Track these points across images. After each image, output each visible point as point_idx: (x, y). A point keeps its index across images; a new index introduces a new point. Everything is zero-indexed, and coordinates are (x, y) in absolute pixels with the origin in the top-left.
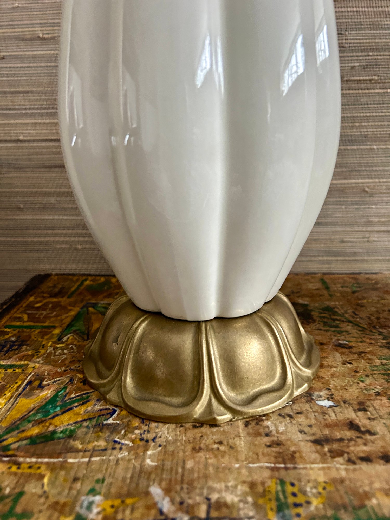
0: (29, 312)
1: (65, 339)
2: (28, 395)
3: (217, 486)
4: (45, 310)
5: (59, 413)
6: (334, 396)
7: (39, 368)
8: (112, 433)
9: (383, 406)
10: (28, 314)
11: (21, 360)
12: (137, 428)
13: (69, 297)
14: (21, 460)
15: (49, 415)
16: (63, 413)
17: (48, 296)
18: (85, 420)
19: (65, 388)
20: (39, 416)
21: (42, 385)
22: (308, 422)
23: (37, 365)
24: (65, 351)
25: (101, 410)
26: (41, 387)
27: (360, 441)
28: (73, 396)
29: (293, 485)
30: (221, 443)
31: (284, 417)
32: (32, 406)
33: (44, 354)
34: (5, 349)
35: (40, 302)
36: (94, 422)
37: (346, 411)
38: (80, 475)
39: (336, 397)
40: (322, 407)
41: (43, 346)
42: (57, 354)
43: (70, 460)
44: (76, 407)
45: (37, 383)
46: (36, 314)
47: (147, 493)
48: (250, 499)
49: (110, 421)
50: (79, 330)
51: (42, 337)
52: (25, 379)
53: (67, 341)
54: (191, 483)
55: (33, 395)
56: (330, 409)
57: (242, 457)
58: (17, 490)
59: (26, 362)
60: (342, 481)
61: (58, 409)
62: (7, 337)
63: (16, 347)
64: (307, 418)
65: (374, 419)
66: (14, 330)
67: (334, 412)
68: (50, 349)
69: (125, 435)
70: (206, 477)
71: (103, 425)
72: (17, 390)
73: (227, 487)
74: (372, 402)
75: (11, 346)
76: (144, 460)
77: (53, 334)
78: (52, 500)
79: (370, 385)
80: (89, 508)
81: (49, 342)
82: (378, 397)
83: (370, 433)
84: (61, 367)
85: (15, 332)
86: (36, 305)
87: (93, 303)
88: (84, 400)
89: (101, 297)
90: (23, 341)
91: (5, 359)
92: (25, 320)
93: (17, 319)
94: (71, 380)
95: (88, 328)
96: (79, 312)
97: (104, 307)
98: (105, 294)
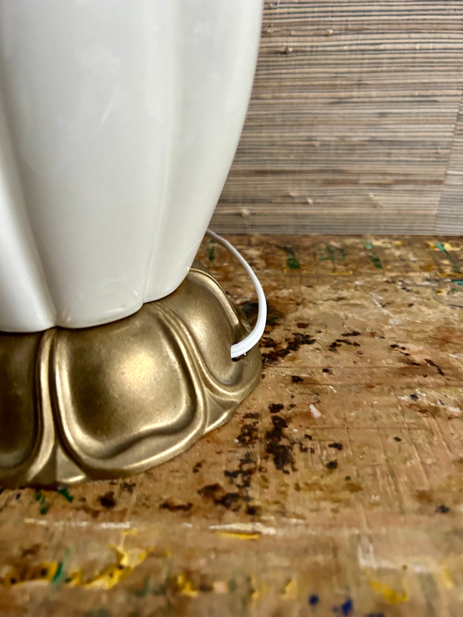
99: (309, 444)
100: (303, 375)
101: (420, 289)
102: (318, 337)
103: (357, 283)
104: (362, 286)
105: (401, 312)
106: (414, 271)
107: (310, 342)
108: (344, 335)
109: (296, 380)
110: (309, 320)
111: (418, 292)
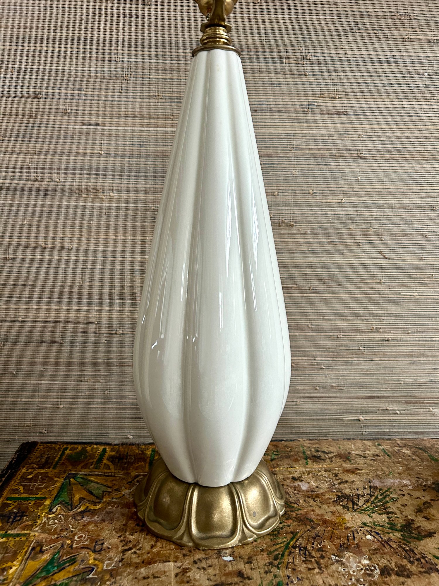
0: (24, 484)
1: (54, 510)
2: (34, 559)
4: (36, 481)
5: (56, 571)
6: (234, 553)
7: (39, 536)
9: (263, 559)
10: (23, 485)
11: (24, 530)
12: (108, 580)
13: (54, 468)
15: (50, 573)
16: (60, 571)
17: (37, 467)
18: (74, 576)
19: (59, 552)
20: (44, 574)
21: (43, 550)
22: (214, 573)
23: (37, 534)
24: (56, 521)
25: (84, 568)
26: (42, 552)
28: (64, 558)
31: (200, 569)
32: (38, 567)
33: (41, 524)
34: (11, 520)
35: (31, 473)
36: (80, 577)
37: (239, 564)
39: (236, 554)
40: (225, 561)
41: (39, 517)
42: (50, 523)
44: (68, 566)
45: (38, 549)
46: (30, 485)
49: (91, 576)
50: (64, 501)
51: (37, 509)
52: (30, 546)
53: (56, 512)
55: (37, 558)
56: (230, 563)
59: (28, 532)
61: (56, 568)
62: (10, 508)
63: (19, 518)
64: (214, 569)
65: (254, 569)
66: (15, 502)
67: (232, 565)
68: (45, 519)
71: (87, 579)
72: (25, 555)
74: (257, 556)
75: (15, 517)
77: (45, 506)
79: (260, 544)
81: (43, 513)
82: (262, 553)
83: (249, 578)
84: (54, 535)
85: (16, 504)
86: (29, 477)
87: (73, 474)
88: (72, 561)
89: (80, 466)
90: (23, 512)
91: (12, 529)
92: (22, 492)
93: (16, 491)
94: (62, 546)
95: (71, 499)
96: (63, 483)
97: (83, 478)
98: (83, 464)
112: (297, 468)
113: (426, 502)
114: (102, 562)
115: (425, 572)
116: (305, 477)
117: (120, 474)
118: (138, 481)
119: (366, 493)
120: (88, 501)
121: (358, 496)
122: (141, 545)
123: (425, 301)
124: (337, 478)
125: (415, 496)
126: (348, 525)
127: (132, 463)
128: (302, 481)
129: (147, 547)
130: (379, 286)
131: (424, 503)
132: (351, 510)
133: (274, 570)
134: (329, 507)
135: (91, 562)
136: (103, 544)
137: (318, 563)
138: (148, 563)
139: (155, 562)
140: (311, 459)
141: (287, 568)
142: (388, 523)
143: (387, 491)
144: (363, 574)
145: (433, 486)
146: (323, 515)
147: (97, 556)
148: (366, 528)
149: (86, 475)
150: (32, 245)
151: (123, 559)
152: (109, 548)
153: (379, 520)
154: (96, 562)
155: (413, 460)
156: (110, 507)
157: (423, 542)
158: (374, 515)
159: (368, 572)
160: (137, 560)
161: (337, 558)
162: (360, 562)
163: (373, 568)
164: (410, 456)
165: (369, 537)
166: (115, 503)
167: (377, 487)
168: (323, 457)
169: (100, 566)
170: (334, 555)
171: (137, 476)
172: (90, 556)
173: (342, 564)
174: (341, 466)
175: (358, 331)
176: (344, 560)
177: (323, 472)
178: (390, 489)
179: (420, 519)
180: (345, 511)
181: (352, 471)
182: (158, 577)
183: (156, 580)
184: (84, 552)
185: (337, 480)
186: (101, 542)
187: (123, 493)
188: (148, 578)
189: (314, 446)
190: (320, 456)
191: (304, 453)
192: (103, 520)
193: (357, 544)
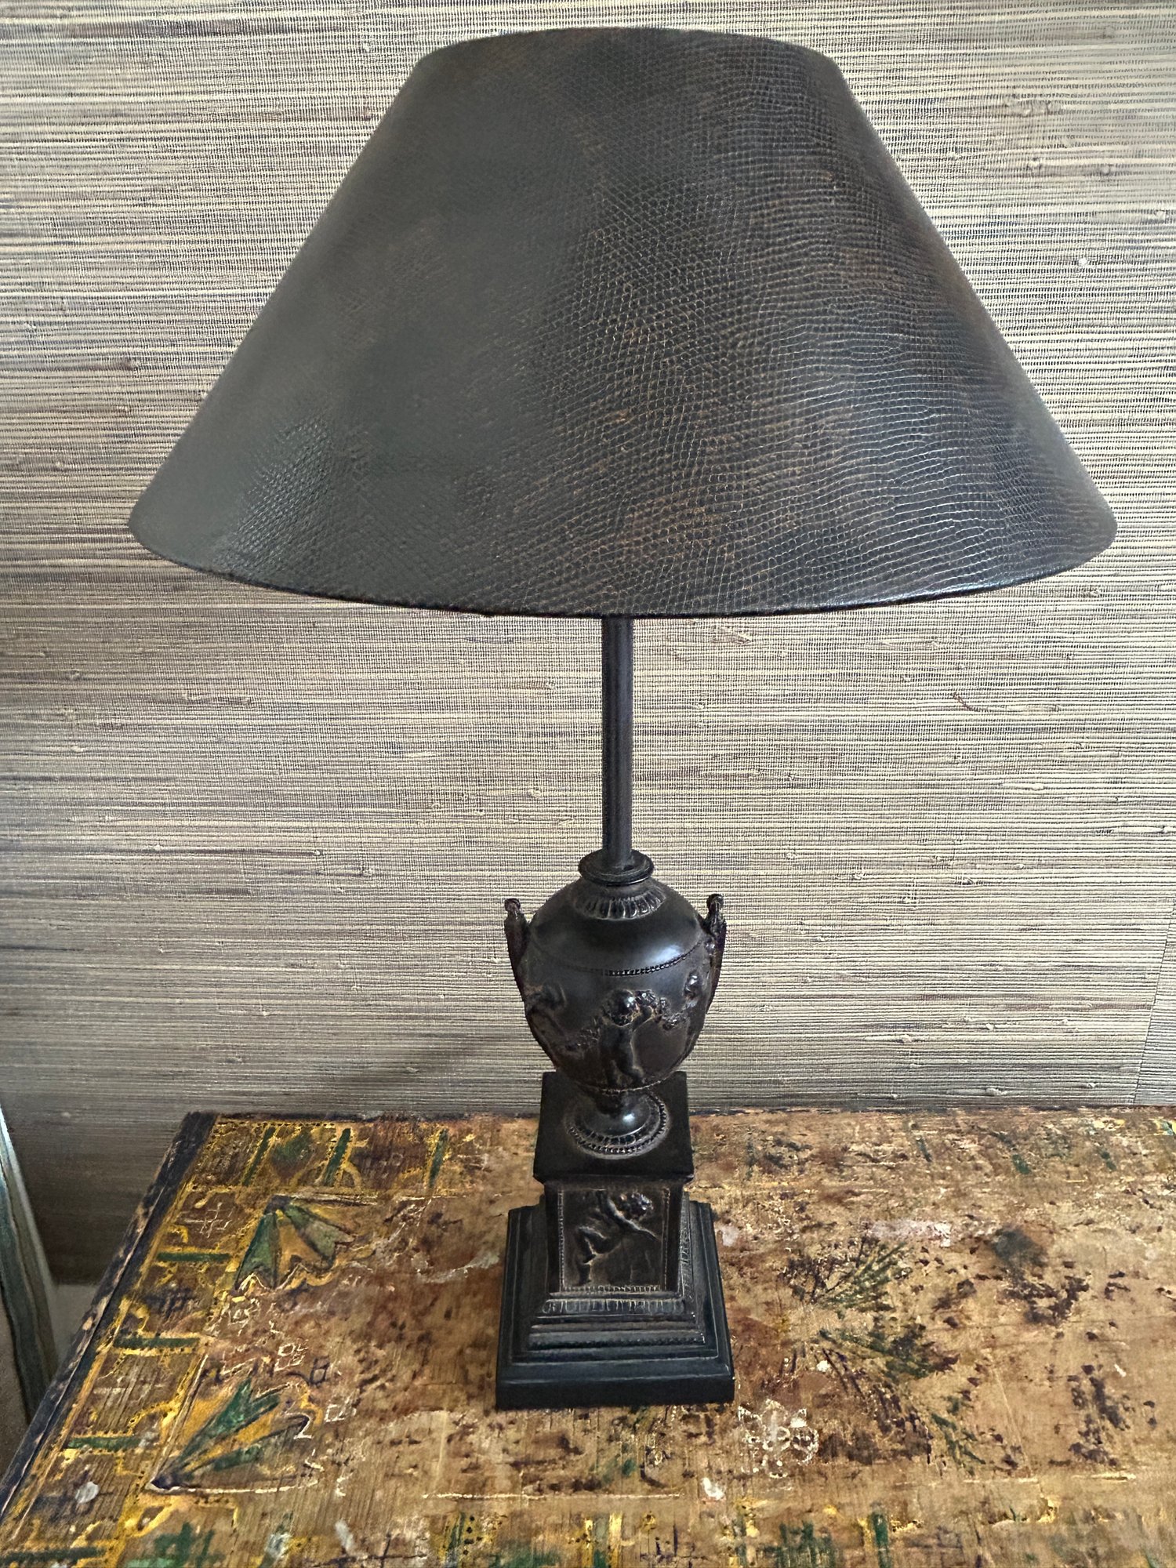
0: (189, 1221)
1: (243, 1286)
2: (204, 1395)
3: (400, 1521)
4: (211, 1216)
5: (243, 1423)
7: (214, 1345)
8: (302, 1453)
10: (187, 1225)
11: (188, 1330)
12: (328, 1446)
13: (246, 1184)
14: (208, 1491)
15: (232, 1427)
16: (249, 1423)
17: (214, 1179)
18: (271, 1435)
19: (249, 1382)
20: (221, 1429)
21: (220, 1377)
22: (518, 1436)
23: (212, 1340)
25: (291, 1418)
26: (218, 1381)
27: (561, 1463)
28: (258, 1395)
29: (472, 1519)
30: (415, 1467)
31: (493, 1429)
32: (212, 1412)
33: (218, 1318)
34: (166, 1308)
35: (202, 1195)
36: (282, 1437)
38: (268, 1509)
41: (216, 1302)
42: (235, 1316)
43: (259, 1491)
44: (263, 1414)
45: (213, 1374)
46: (201, 1225)
47: (333, 1530)
48: (428, 1535)
49: (301, 1436)
50: (262, 1265)
51: (213, 1281)
52: (198, 1367)
53: (247, 1289)
54: (375, 1519)
55: (210, 1395)
57: (434, 1485)
58: (207, 1530)
59: (196, 1334)
60: (521, 1514)
61: (242, 1417)
62: (164, 1280)
63: (180, 1303)
64: (518, 1430)
66: (172, 1266)
67: (551, 1420)
68: (226, 1308)
69: (316, 1456)
70: (392, 1510)
71: (293, 1441)
72: (190, 1386)
73: (410, 1522)
75: (173, 1303)
76: (334, 1488)
77: (228, 1274)
78: (241, 1539)
80: (277, 1547)
81: (223, 1292)
83: (577, 1451)
84: (241, 1344)
85: (173, 1269)
86: (200, 1204)
87: (281, 1198)
88: (272, 1403)
89: (294, 1181)
90: (187, 1290)
91: (168, 1329)
92: (185, 1241)
93: (174, 1239)
94: (256, 1368)
95: (276, 1260)
96: (262, 1222)
97: (299, 1209)
98: (299, 1174)
99: (1129, 1404)
100: (1095, 1331)
101: (1163, 1203)
102: (1087, 1281)
103: (1098, 1195)
104: (1104, 1200)
105: (1153, 1240)
106: (1149, 1173)
107: (1085, 1289)
108: (1111, 1277)
109: (1092, 1337)
110: (1070, 1256)
111: (1161, 1209)
112: (727, 1187)
113: (967, 1282)
114: (322, 1404)
115: (905, 1453)
116: (737, 1211)
117: (372, 1198)
118: (404, 1218)
119: (850, 1255)
120: (307, 1265)
121: (832, 1263)
122: (394, 1372)
123: (1060, 800)
124: (803, 1216)
125: (948, 1266)
126: (792, 1335)
127: (399, 1170)
128: (728, 1222)
129: (406, 1376)
130: (951, 770)
131: (961, 1285)
132: (807, 1298)
133: (626, 1435)
134: (765, 1289)
135: (304, 1404)
136: (326, 1367)
137: (709, 1422)
138: (402, 1411)
139: (416, 1409)
140: (760, 1165)
141: (650, 1431)
142: (871, 1334)
143: (895, 1251)
144: (788, 1450)
145: (996, 1240)
146: (748, 1311)
147: (315, 1394)
148: (826, 1345)
149: (307, 1201)
150: (162, 697)
151: (359, 1401)
152: (336, 1375)
153: (856, 1324)
154: (313, 1407)
155: (977, 1168)
156: (345, 1282)
157: (924, 1382)
158: (849, 1313)
159: (796, 1446)
160: (383, 1404)
161: (748, 1413)
162: (788, 1424)
163: (808, 1438)
164: (972, 1158)
165: (824, 1366)
166: (356, 1271)
167: (877, 1241)
168: (786, 1161)
169: (318, 1416)
170: (744, 1405)
171: (404, 1205)
172: (302, 1393)
173: (754, 1427)
174: (818, 1185)
175: (900, 864)
176: (760, 1418)
177: (777, 1200)
178: (901, 1245)
179: (939, 1324)
180: (796, 1301)
181: (836, 1199)
182: (416, 1442)
183: (413, 1447)
184: (291, 1383)
185: (802, 1220)
186: (321, 1363)
187: (373, 1246)
188: (400, 1442)
189: (775, 1129)
190: (780, 1158)
191: (750, 1147)
192: (331, 1313)
193: (795, 1382)
